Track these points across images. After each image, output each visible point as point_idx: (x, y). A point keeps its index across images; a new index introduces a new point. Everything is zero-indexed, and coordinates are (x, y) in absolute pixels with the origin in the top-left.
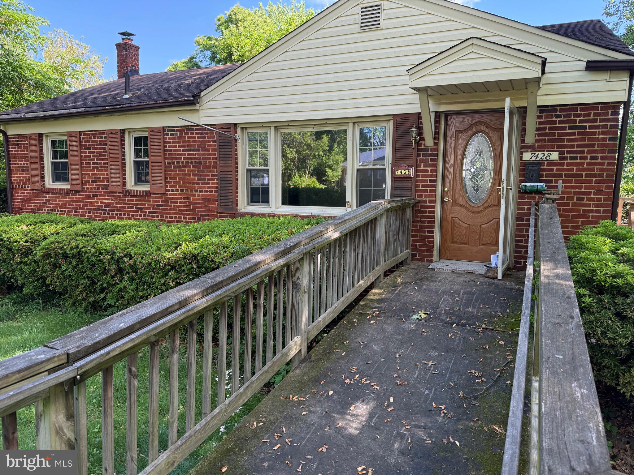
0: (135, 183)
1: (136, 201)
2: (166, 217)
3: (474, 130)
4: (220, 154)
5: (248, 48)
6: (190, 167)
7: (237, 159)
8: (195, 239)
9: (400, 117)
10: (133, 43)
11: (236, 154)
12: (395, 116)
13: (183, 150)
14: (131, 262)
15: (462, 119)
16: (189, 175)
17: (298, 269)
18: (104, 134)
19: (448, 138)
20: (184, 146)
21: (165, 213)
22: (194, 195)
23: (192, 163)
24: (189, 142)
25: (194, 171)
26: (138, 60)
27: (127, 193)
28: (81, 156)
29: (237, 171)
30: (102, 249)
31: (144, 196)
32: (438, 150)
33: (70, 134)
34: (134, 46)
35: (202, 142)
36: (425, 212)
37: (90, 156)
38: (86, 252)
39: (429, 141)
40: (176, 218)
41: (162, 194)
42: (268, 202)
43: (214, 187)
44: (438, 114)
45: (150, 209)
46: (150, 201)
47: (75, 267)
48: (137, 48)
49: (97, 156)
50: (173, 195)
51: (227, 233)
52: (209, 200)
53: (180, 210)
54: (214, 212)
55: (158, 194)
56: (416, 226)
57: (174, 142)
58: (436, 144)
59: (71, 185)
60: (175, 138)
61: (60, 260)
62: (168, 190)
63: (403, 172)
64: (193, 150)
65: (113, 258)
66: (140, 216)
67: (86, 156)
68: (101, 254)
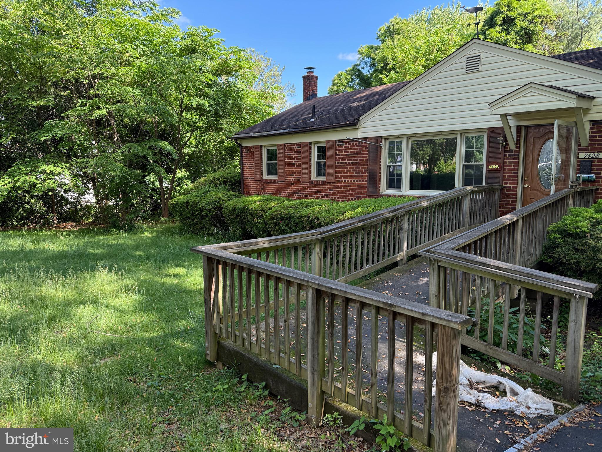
0: (317, 176)
1: (317, 187)
2: (335, 198)
3: (547, 137)
4: (370, 157)
5: (399, 60)
6: (351, 165)
7: (381, 159)
8: (353, 209)
9: (491, 130)
10: (314, 74)
11: (381, 156)
12: (489, 128)
13: (347, 155)
14: (318, 222)
15: (538, 130)
16: (350, 171)
17: (402, 220)
18: (299, 145)
19: (528, 143)
20: (348, 152)
21: (334, 195)
22: (353, 183)
23: (352, 163)
24: (351, 149)
25: (353, 168)
26: (317, 86)
27: (311, 183)
28: (285, 159)
29: (380, 168)
30: (302, 214)
31: (322, 185)
32: (519, 151)
33: (279, 146)
34: (315, 77)
35: (359, 149)
36: (509, 194)
37: (290, 159)
38: (293, 217)
39: (512, 146)
40: (341, 198)
41: (333, 183)
42: (400, 188)
43: (365, 178)
44: (519, 128)
45: (325, 192)
46: (325, 188)
47: (287, 225)
48: (317, 78)
49: (294, 159)
50: (340, 183)
51: (371, 206)
52: (362, 187)
53: (343, 193)
54: (365, 194)
55: (330, 183)
56: (503, 204)
57: (342, 150)
58: (519, 148)
59: (278, 177)
60: (342, 147)
61: (279, 221)
62: (337, 181)
63: (494, 167)
64: (353, 155)
65: (308, 220)
66: (319, 197)
67: (288, 159)
68: (302, 217)
